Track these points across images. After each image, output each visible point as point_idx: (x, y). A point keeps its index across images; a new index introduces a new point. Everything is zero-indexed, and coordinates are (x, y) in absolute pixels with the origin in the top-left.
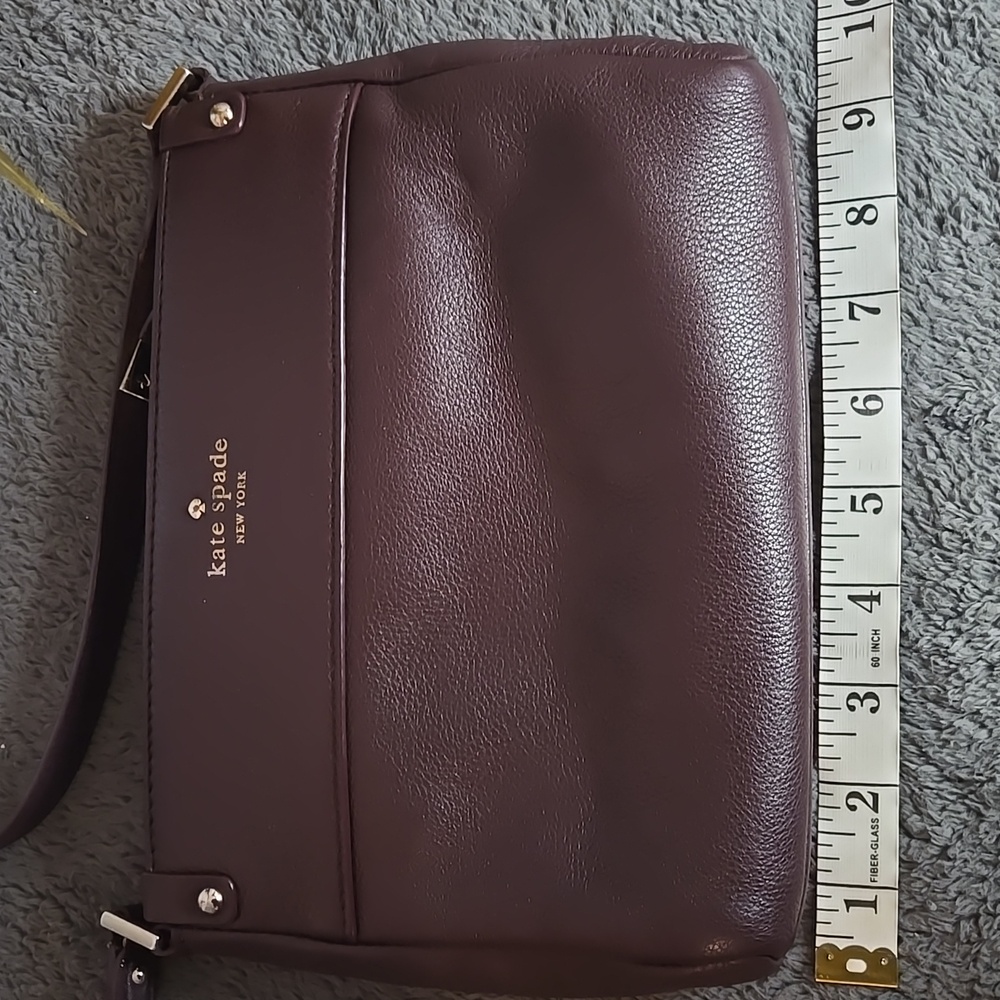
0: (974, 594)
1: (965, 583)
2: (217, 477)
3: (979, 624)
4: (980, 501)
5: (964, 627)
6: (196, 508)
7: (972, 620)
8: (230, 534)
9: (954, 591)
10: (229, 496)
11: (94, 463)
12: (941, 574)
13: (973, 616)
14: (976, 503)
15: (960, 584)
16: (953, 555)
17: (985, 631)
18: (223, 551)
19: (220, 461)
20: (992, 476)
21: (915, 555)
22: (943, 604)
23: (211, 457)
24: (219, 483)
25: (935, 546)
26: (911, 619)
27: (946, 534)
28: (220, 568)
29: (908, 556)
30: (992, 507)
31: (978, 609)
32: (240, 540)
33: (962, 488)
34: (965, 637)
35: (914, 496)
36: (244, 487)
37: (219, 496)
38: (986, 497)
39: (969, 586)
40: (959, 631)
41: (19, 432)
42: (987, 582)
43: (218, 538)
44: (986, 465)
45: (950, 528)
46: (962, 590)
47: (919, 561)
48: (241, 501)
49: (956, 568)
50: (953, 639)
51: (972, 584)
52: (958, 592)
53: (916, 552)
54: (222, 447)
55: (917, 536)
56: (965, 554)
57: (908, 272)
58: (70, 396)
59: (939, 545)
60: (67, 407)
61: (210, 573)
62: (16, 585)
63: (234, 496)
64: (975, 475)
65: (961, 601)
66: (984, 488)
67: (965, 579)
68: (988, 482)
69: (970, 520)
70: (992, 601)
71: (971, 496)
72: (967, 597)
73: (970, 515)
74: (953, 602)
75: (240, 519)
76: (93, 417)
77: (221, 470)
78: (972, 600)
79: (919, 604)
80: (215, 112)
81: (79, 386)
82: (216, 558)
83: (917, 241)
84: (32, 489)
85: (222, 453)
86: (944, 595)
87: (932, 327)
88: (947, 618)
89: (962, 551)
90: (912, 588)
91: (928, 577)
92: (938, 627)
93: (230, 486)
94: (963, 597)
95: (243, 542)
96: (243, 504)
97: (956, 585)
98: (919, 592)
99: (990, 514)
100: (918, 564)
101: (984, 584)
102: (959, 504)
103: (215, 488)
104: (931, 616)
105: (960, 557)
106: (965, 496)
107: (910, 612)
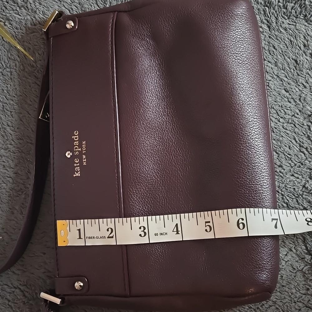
2: (75, 143)
6: (69, 154)
8: (81, 162)
10: (80, 149)
11: (30, 142)
18: (79, 168)
19: (76, 138)
21: (309, 162)
23: (73, 137)
24: (76, 145)
28: (78, 173)
29: (306, 163)
32: (85, 164)
35: (307, 143)
36: (85, 146)
37: (76, 150)
41: (5, 132)
43: (77, 163)
47: (310, 164)
48: (84, 151)
53: (309, 161)
54: (77, 133)
55: (309, 156)
57: (302, 71)
58: (22, 120)
60: (21, 123)
61: (74, 175)
62: (4, 183)
63: (82, 149)
75: (84, 157)
76: (30, 126)
77: (77, 141)
80: (68, 24)
81: (25, 116)
82: (76, 170)
83: (305, 61)
84: (10, 151)
85: (77, 136)
87: (311, 88)
90: (308, 173)
93: (80, 146)
95: (86, 164)
96: (85, 152)
100: (310, 165)
103: (75, 147)
107: (308, 181)
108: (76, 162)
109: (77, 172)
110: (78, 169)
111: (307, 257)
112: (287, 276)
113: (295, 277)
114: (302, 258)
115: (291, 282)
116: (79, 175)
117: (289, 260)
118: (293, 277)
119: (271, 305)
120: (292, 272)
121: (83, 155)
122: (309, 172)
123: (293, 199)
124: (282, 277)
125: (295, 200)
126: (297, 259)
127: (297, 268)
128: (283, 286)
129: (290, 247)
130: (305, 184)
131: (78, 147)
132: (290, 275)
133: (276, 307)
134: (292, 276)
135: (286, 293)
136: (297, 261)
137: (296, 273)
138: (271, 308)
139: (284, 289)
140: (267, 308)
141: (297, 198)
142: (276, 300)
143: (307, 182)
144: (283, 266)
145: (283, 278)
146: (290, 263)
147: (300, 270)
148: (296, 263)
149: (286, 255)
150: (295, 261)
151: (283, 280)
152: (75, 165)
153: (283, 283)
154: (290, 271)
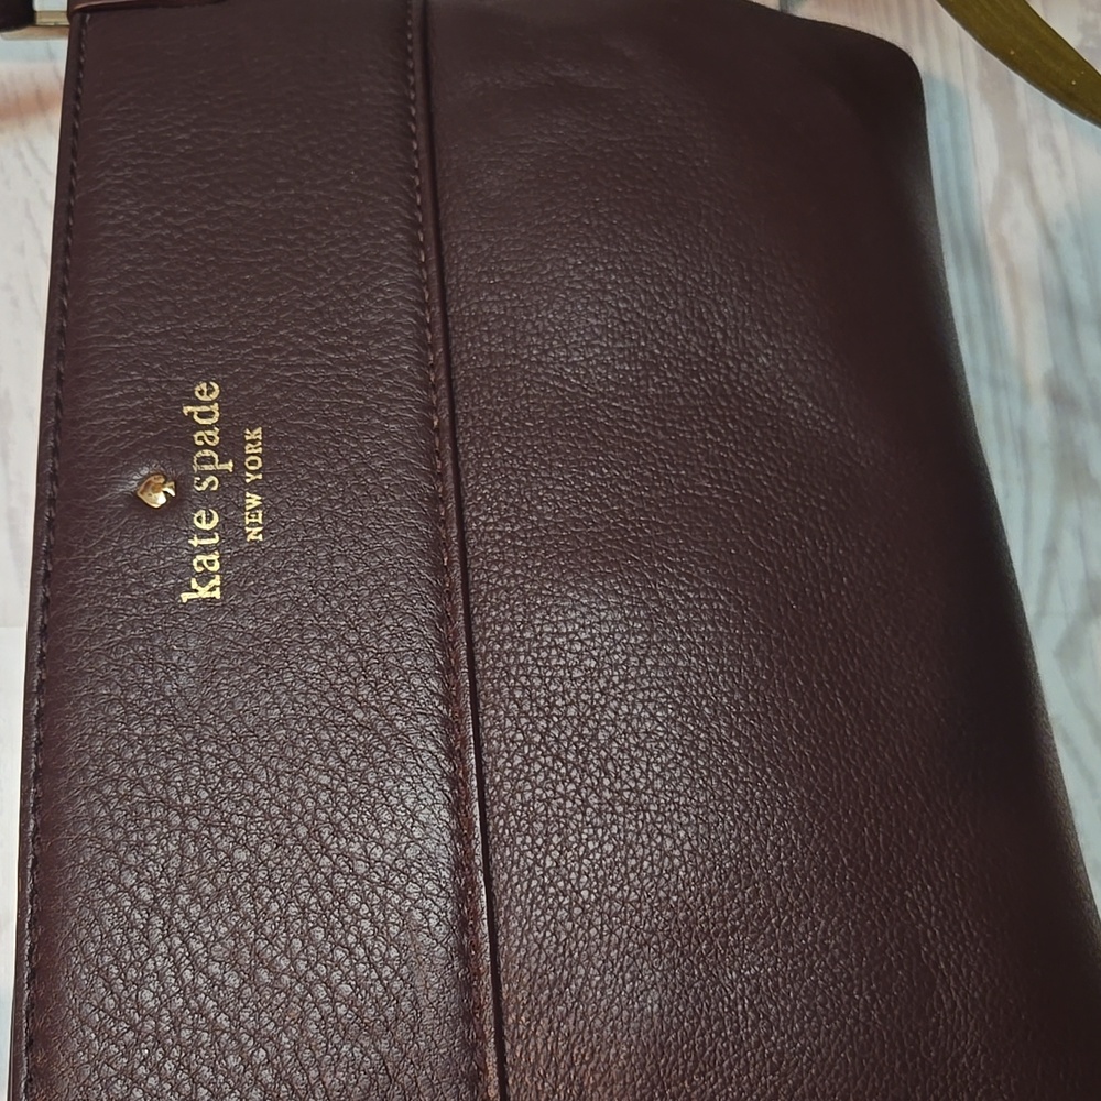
19: (205, 415)
85: (209, 403)
108: (204, 526)
109: (205, 578)
110: (211, 563)
116: (217, 594)
121: (248, 495)
131: (216, 456)
152: (195, 542)
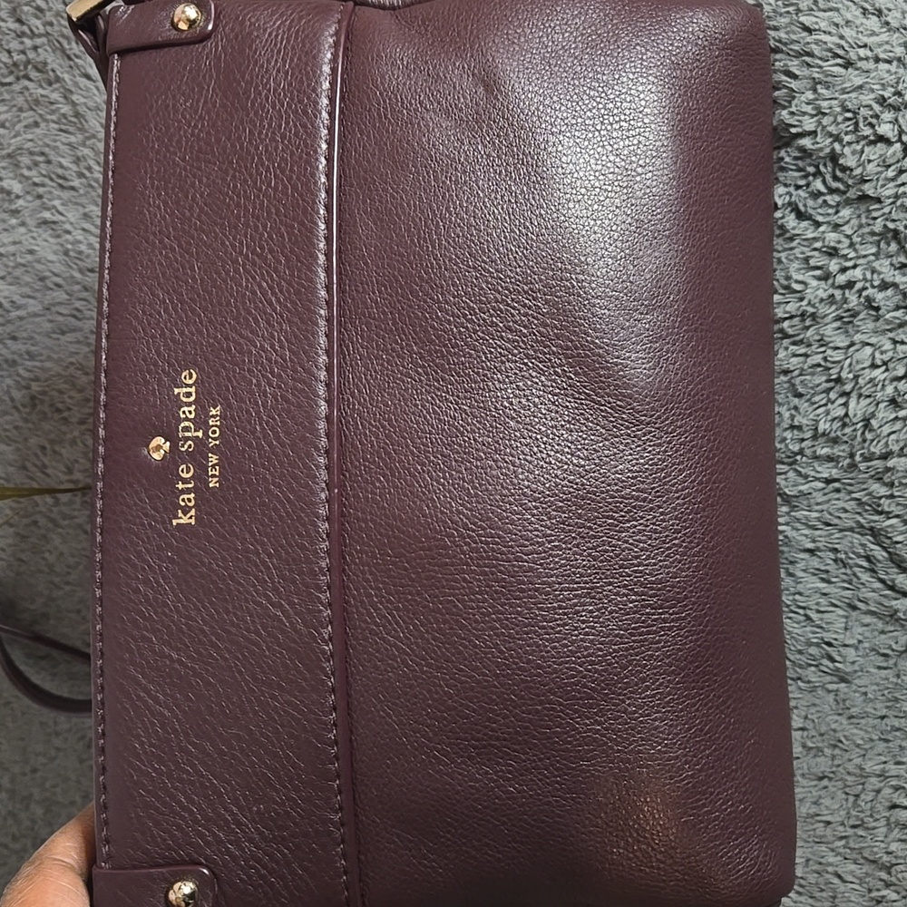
0: (838, 356)
1: (825, 352)
3: (858, 376)
4: (800, 278)
5: (848, 388)
7: (851, 376)
9: (819, 365)
12: (801, 359)
13: (850, 372)
14: (797, 282)
15: (821, 356)
16: (801, 337)
17: (868, 378)
20: (796, 251)
22: (817, 382)
25: (782, 339)
26: (800, 413)
27: (786, 324)
30: (814, 276)
31: (850, 365)
33: (778, 277)
34: (854, 395)
38: (802, 271)
39: (829, 352)
40: (847, 394)
42: (843, 337)
44: (786, 246)
45: (787, 315)
46: (825, 359)
49: (809, 345)
50: (845, 405)
51: (831, 348)
52: (823, 363)
56: (811, 329)
59: (787, 336)
64: (784, 260)
65: (830, 369)
66: (796, 265)
67: (822, 349)
68: (797, 258)
69: (802, 299)
70: (858, 350)
71: (788, 278)
72: (834, 363)
73: (798, 295)
74: (824, 375)
78: (839, 362)
79: (800, 396)
86: (813, 374)
88: (828, 391)
89: (807, 328)
90: (786, 385)
91: (792, 369)
92: (825, 405)
94: (829, 365)
97: (818, 359)
98: (794, 385)
99: (814, 283)
101: (841, 341)
102: (783, 292)
104: (813, 400)
105: (809, 333)
106: (785, 283)
107: (796, 408)
111: (899, 607)
112: (878, 684)
113: (898, 676)
114: (891, 616)
115: (895, 695)
117: (860, 638)
118: (895, 680)
119: (876, 787)
120: (885, 668)
122: (786, 382)
123: (785, 473)
124: (866, 694)
125: (791, 474)
126: (880, 625)
127: (893, 650)
128: (883, 718)
129: (847, 601)
130: (792, 417)
132: (883, 679)
133: (892, 785)
134: (891, 679)
135: (898, 734)
136: (883, 632)
137: (896, 665)
138: (880, 796)
139: (887, 725)
140: (872, 801)
141: (794, 467)
142: (882, 766)
143: (793, 412)
144: (853, 663)
145: (869, 695)
146: (866, 645)
147: (902, 652)
148: (883, 636)
149: (846, 629)
150: (876, 633)
151: (871, 700)
153: (875, 709)
154: (880, 668)
